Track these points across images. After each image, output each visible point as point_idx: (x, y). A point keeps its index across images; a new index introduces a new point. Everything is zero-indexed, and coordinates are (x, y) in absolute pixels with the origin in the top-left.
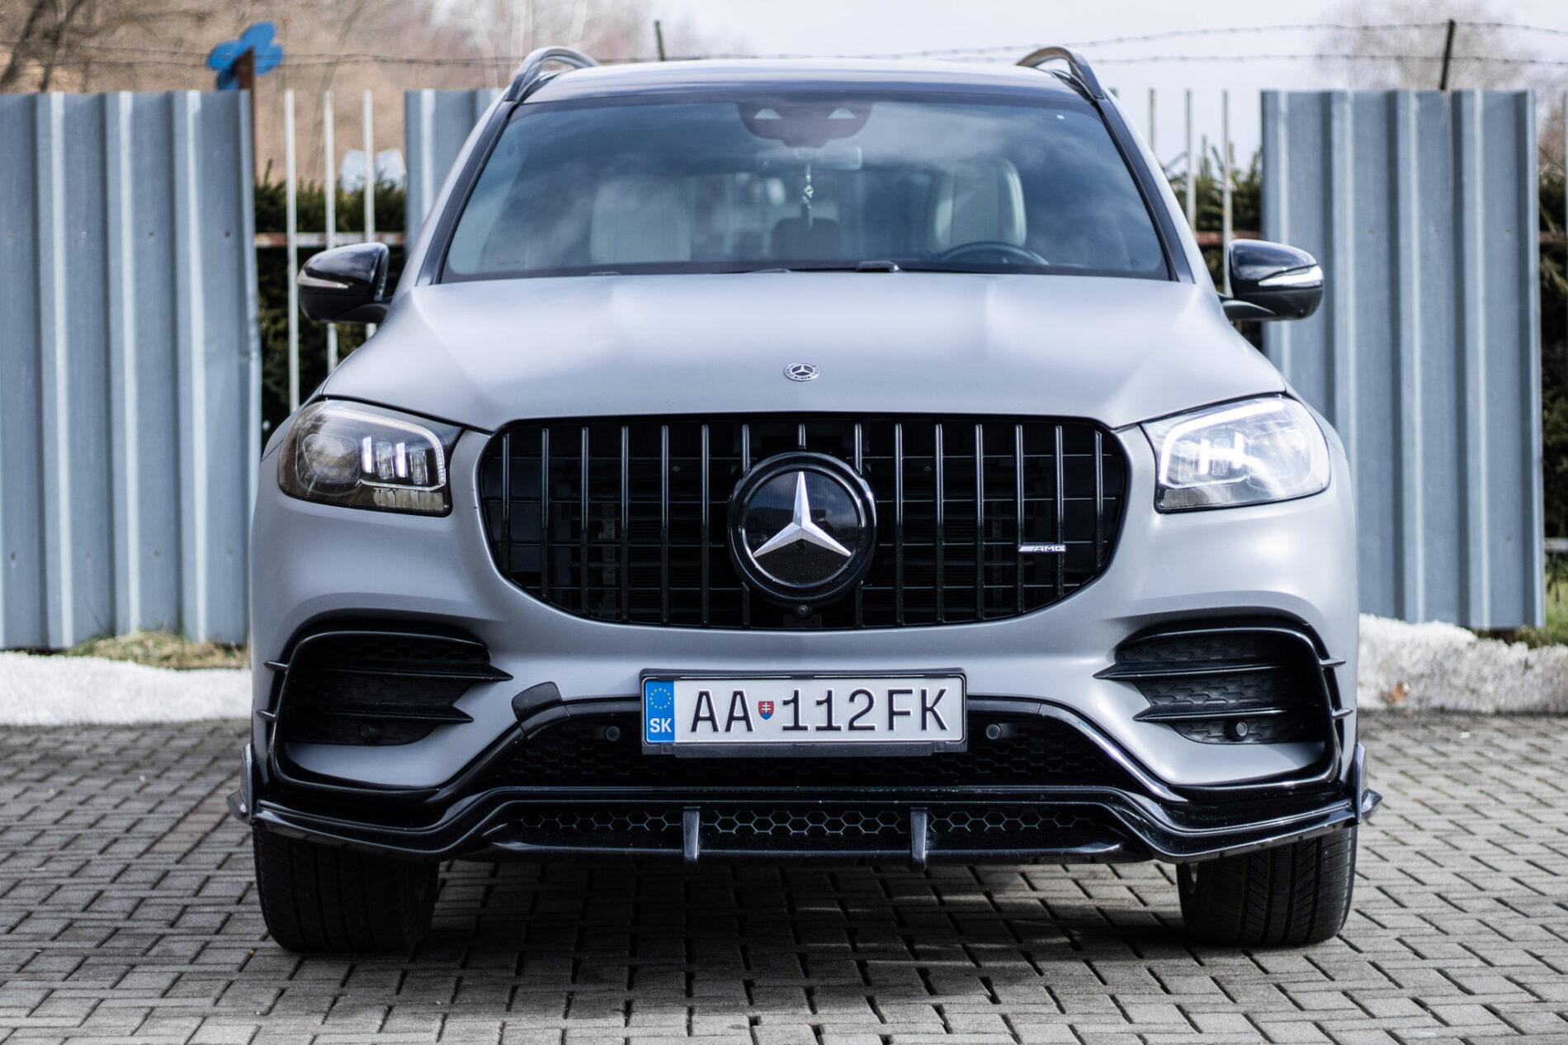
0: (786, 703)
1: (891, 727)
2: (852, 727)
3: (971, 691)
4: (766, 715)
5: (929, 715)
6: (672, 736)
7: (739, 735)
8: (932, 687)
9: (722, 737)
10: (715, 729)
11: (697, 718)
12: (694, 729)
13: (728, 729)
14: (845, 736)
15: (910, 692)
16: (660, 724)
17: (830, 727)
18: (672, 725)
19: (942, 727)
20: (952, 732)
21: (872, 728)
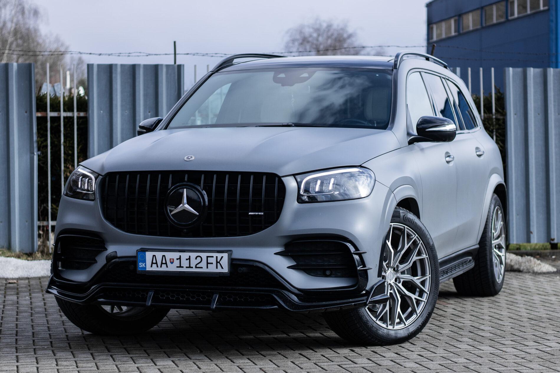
0: (177, 259)
1: (207, 268)
2: (196, 267)
3: (232, 257)
4: (172, 263)
5: (218, 264)
6: (146, 268)
7: (164, 268)
8: (219, 255)
9: (159, 269)
10: (157, 267)
11: (152, 263)
12: (151, 266)
13: (161, 267)
14: (194, 270)
15: (213, 257)
16: (142, 265)
17: (190, 267)
18: (145, 265)
19: (222, 268)
20: (225, 269)
21: (202, 268)
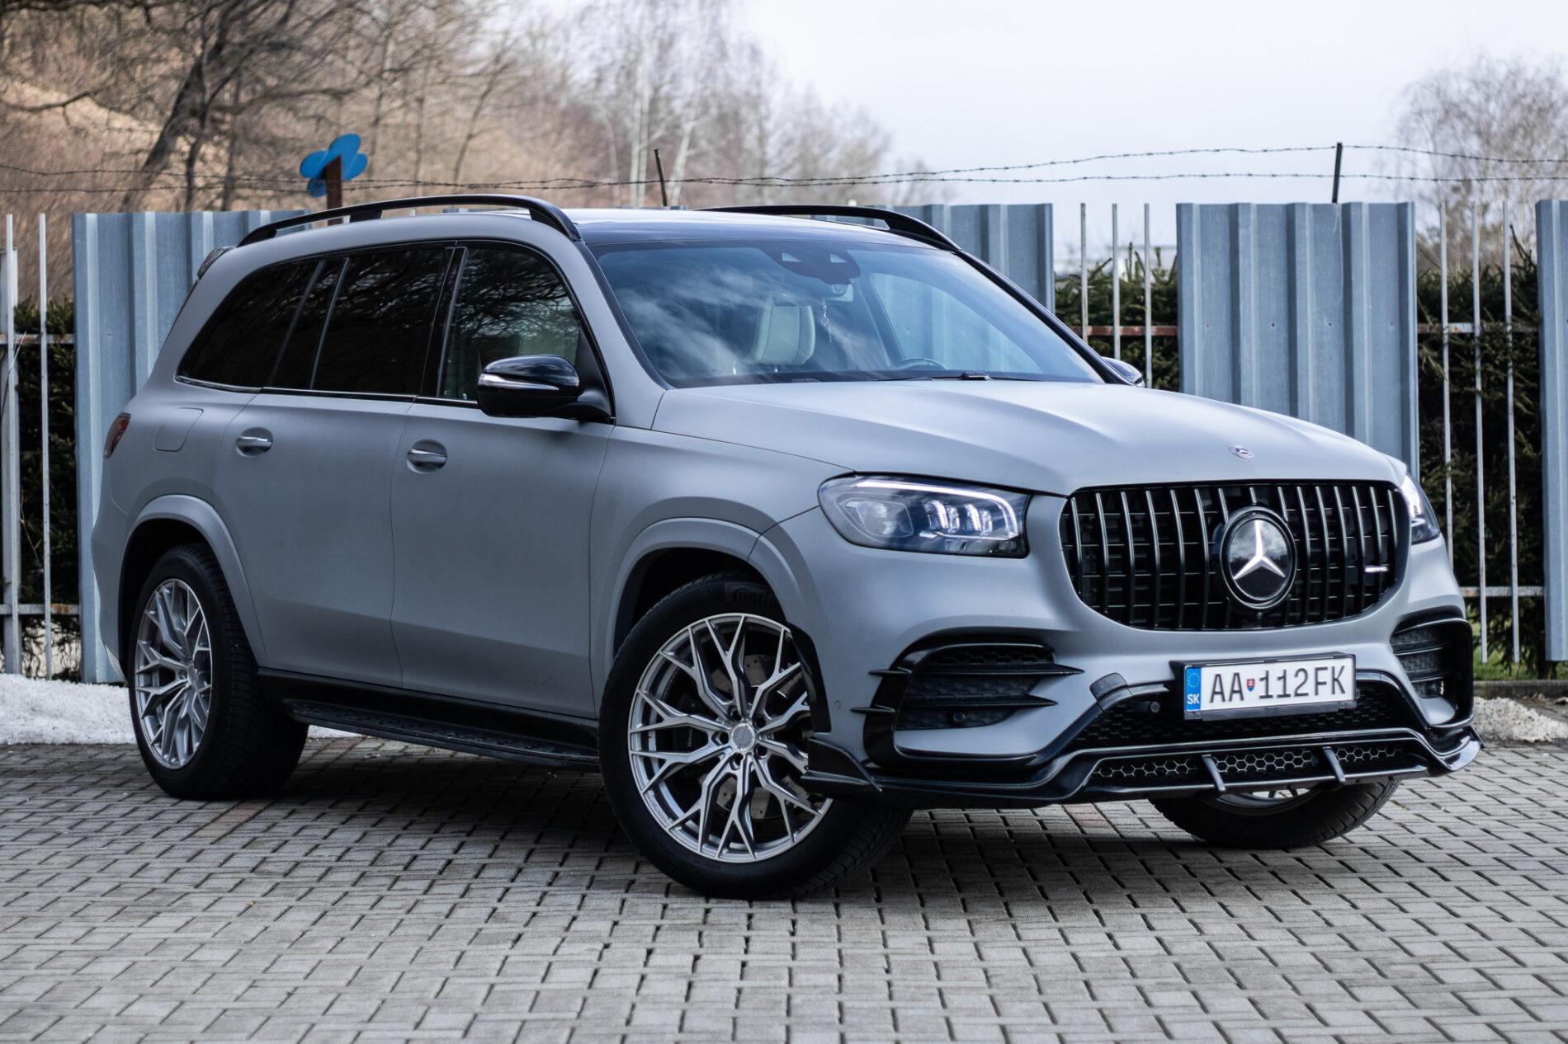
0: (1262, 679)
1: (1317, 693)
2: (1297, 695)
3: (1358, 667)
4: (1251, 688)
5: (1336, 683)
6: (1199, 706)
7: (1236, 704)
8: (1338, 664)
9: (1227, 705)
10: (1224, 700)
11: (1214, 693)
12: (1212, 701)
13: (1230, 700)
14: (1293, 701)
15: (1326, 668)
16: (1193, 698)
17: (1285, 695)
18: (1199, 699)
19: (1343, 691)
20: (1347, 696)
21: (1306, 695)
